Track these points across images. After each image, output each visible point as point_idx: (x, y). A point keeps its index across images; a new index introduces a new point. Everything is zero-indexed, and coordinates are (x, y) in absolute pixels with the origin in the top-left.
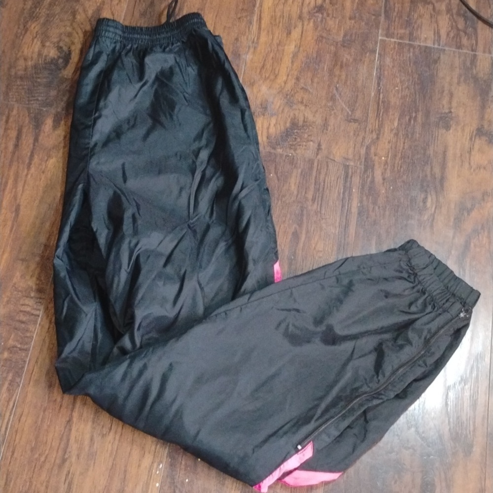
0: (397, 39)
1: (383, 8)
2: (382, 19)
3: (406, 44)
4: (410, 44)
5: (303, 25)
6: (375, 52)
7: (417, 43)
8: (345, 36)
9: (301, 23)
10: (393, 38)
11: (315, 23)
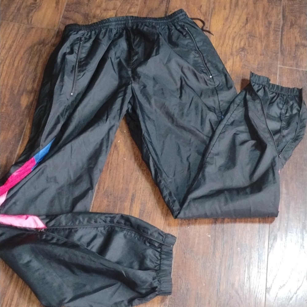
0: (289, 67)
1: (279, 49)
2: (279, 55)
3: (294, 69)
4: (297, 70)
5: (233, 59)
6: (277, 74)
7: (301, 69)
8: (258, 65)
9: (232, 58)
10: (287, 66)
11: (240, 58)
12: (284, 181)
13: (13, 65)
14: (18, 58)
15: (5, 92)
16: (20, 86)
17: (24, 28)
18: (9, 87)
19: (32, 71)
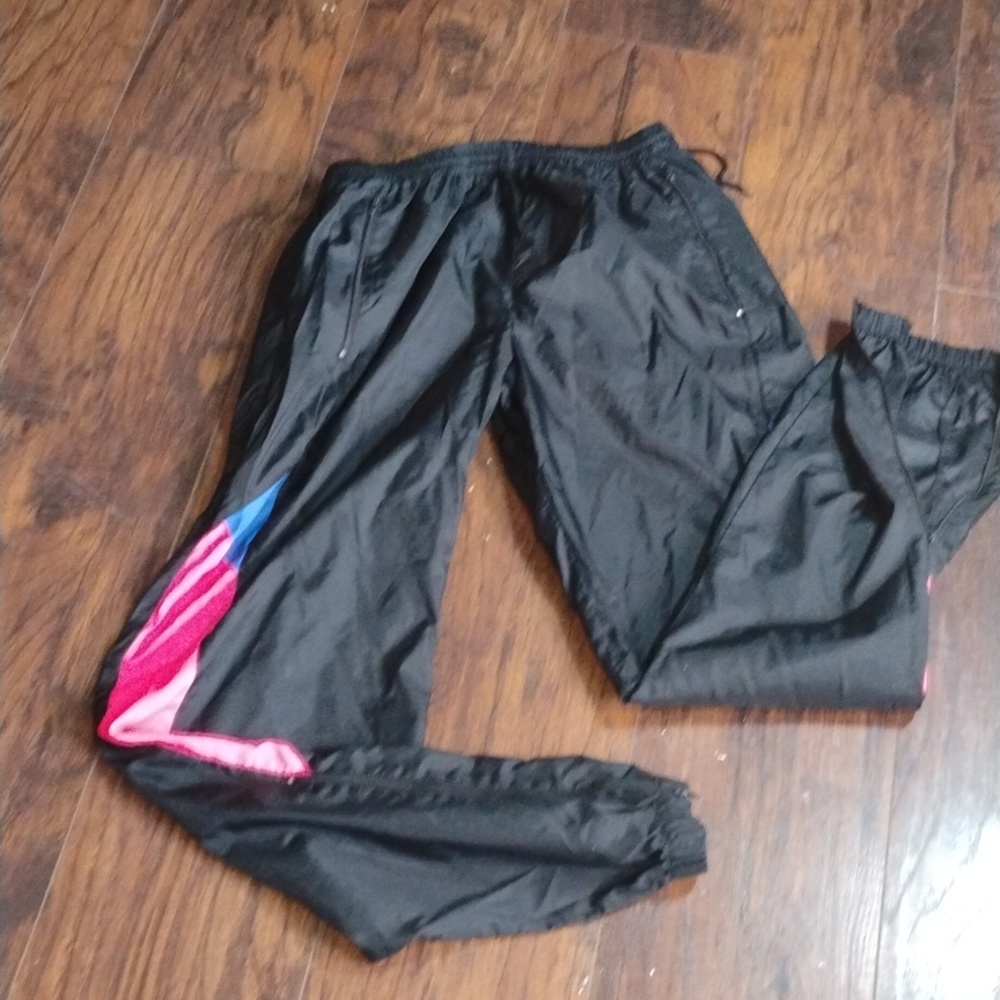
0: (970, 290)
1: (943, 240)
2: (942, 256)
3: (984, 298)
4: (991, 298)
5: (807, 264)
6: (931, 309)
8: (880, 281)
9: (803, 261)
10: (963, 288)
11: (827, 261)
12: (945, 611)
13: (180, 272)
14: (196, 252)
15: (155, 346)
16: (198, 331)
17: (213, 170)
18: (166, 334)
19: (232, 290)
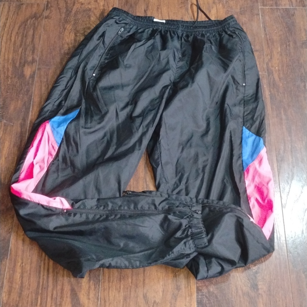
0: (269, 7)
3: (274, 8)
4: (277, 8)
5: (216, 6)
6: (259, 14)
7: (280, 7)
8: (241, 9)
9: (215, 6)
10: (267, 6)
11: (223, 5)
12: (282, 109)
13: (11, 40)
14: (14, 33)
15: (7, 66)
16: (21, 58)
17: (14, 5)
18: (10, 61)
19: (30, 43)
